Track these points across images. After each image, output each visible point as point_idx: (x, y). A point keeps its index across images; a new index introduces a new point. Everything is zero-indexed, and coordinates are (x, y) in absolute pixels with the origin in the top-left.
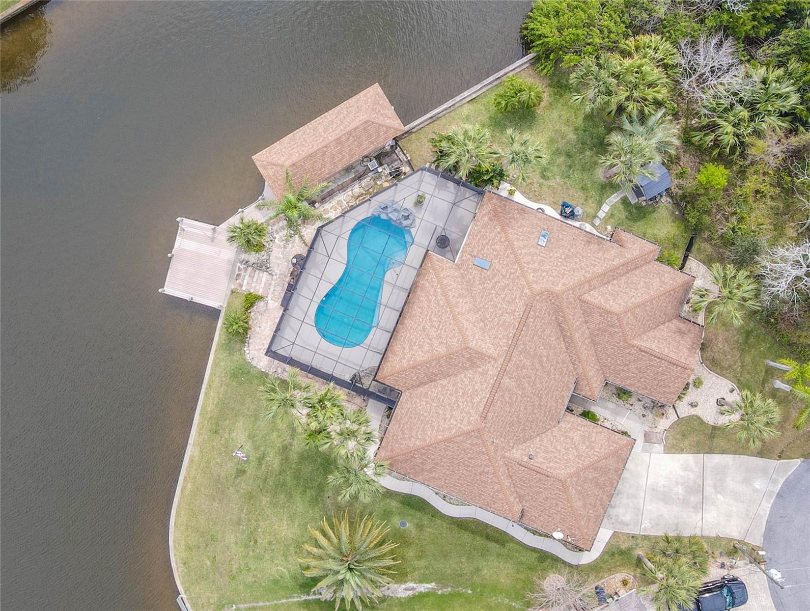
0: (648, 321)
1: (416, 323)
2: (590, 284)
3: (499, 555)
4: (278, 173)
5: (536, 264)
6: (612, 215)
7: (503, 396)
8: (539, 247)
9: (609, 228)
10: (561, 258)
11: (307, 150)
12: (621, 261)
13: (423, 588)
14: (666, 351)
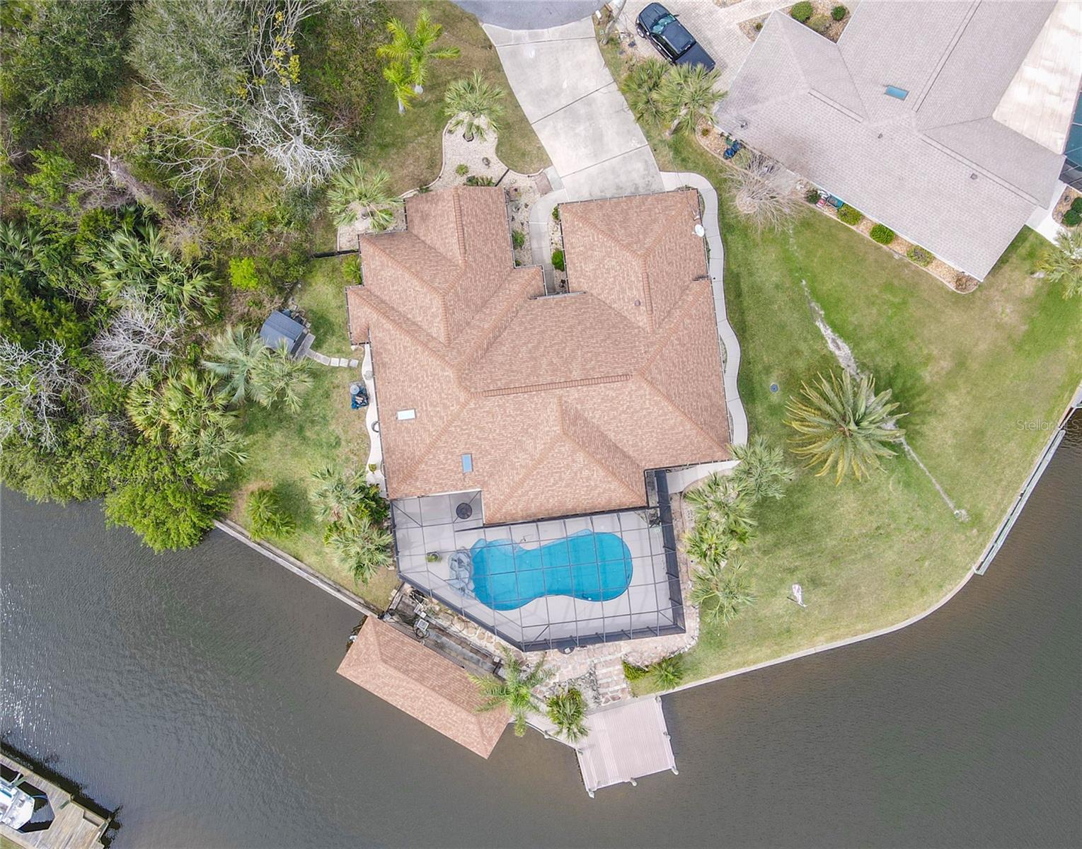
0: (431, 261)
1: (566, 497)
2: (427, 342)
3: (751, 274)
4: (488, 723)
5: (438, 409)
6: (338, 351)
7: (593, 369)
8: (418, 415)
9: (354, 348)
10: (417, 386)
11: (447, 706)
12: (384, 321)
13: (827, 332)
14: (452, 225)
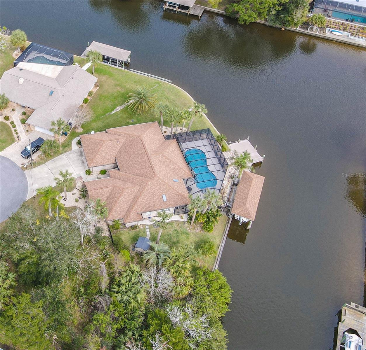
0: (112, 196)
2: (140, 192)
5: (161, 187)
6: (144, 232)
7: (140, 148)
8: (164, 194)
9: (142, 228)
10: (155, 195)
12: (135, 208)
13: (114, 112)
14: (100, 191)
